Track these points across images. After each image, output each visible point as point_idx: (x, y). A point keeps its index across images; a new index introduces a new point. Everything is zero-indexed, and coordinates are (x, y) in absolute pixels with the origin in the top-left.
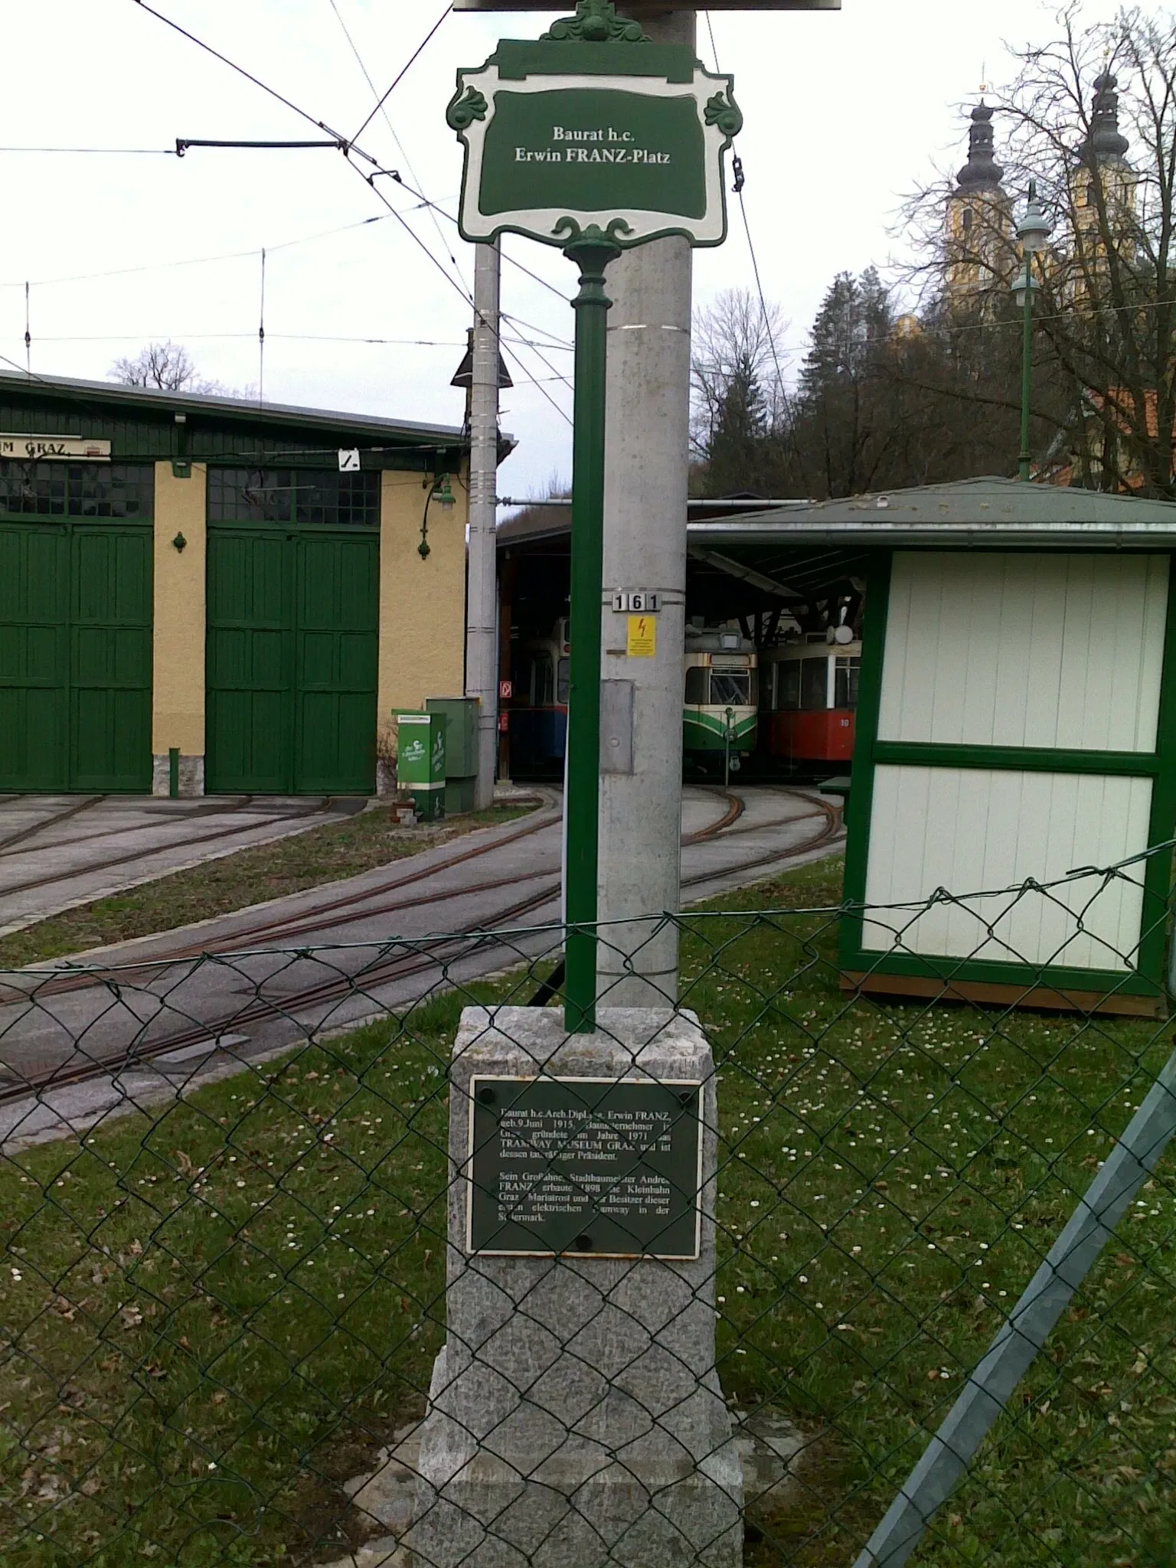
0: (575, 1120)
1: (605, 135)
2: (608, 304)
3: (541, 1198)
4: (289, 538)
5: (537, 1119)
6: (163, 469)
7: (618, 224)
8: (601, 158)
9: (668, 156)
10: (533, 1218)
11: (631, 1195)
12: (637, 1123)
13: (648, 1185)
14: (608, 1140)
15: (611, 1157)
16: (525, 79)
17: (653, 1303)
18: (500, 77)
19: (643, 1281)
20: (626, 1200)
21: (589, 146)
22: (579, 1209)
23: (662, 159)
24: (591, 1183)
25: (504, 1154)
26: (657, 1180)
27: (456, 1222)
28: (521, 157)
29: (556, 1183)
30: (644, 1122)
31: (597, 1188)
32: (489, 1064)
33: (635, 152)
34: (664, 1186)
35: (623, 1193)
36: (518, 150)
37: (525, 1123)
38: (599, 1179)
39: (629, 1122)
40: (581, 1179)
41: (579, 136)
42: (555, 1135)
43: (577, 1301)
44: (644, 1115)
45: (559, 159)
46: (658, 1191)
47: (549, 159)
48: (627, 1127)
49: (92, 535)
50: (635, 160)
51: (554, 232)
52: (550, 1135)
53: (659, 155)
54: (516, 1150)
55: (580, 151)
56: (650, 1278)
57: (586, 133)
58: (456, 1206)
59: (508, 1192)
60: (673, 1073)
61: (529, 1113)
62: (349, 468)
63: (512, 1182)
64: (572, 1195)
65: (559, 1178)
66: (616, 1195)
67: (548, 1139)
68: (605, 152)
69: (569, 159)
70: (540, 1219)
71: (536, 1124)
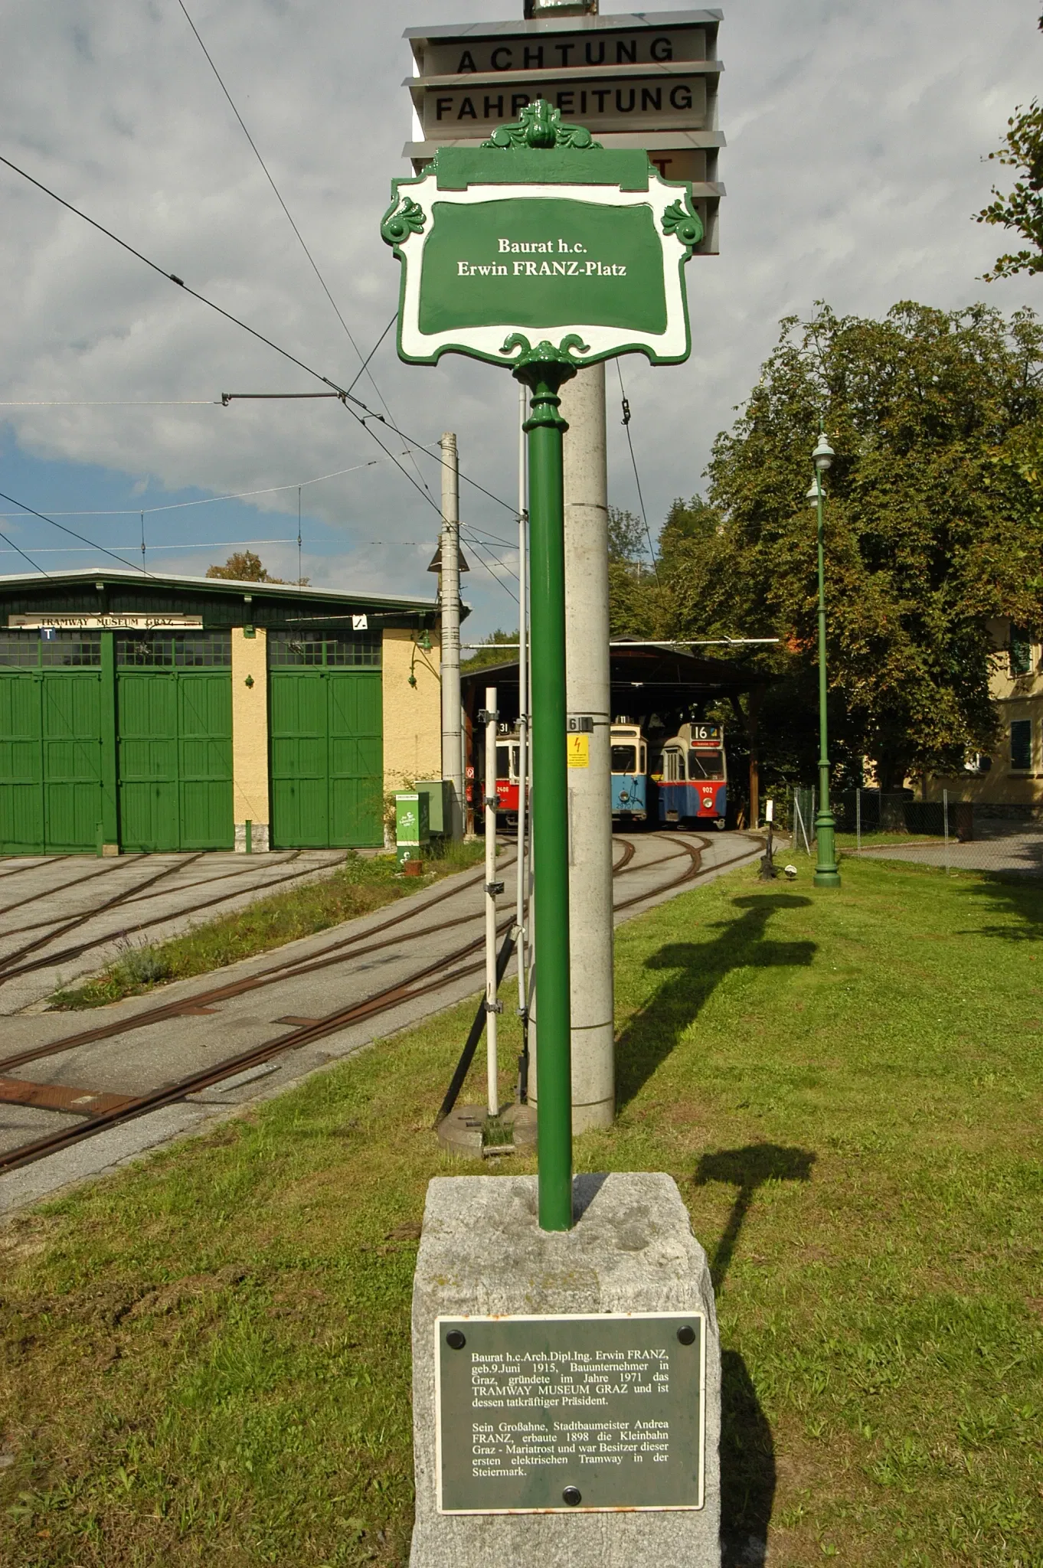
0: (558, 1364)
1: (555, 247)
2: (563, 426)
3: (520, 1451)
4: (322, 676)
5: (514, 1364)
6: (237, 633)
7: (573, 341)
8: (552, 272)
9: (624, 268)
10: (512, 1473)
11: (624, 1442)
12: (629, 1362)
13: (643, 1431)
14: (596, 1384)
15: (602, 1401)
16: (466, 190)
17: (651, 1557)
18: (439, 189)
19: (639, 1532)
20: (619, 1448)
21: (538, 258)
22: (565, 1460)
23: (618, 271)
24: (578, 1431)
25: (477, 1404)
26: (653, 1424)
27: (425, 1477)
28: (464, 271)
29: (537, 1433)
30: (639, 1362)
31: (586, 1437)
32: (456, 1302)
33: (588, 264)
34: (663, 1430)
35: (616, 1439)
36: (460, 264)
37: (500, 1368)
38: (586, 1427)
39: (619, 1362)
40: (567, 1427)
41: (526, 248)
42: (535, 1380)
43: (565, 1558)
44: (637, 1354)
45: (505, 273)
46: (654, 1437)
47: (494, 273)
48: (619, 1368)
49: (191, 678)
50: (589, 273)
51: (503, 350)
52: (530, 1381)
53: (614, 267)
54: (491, 1398)
55: (528, 264)
56: (647, 1530)
57: (533, 245)
58: (424, 1460)
59: (483, 1445)
60: (669, 1304)
61: (505, 1358)
62: (360, 627)
63: (487, 1435)
64: (556, 1445)
65: (541, 1428)
66: (608, 1443)
67: (528, 1385)
68: (555, 264)
69: (516, 273)
70: (520, 1473)
71: (511, 1369)
